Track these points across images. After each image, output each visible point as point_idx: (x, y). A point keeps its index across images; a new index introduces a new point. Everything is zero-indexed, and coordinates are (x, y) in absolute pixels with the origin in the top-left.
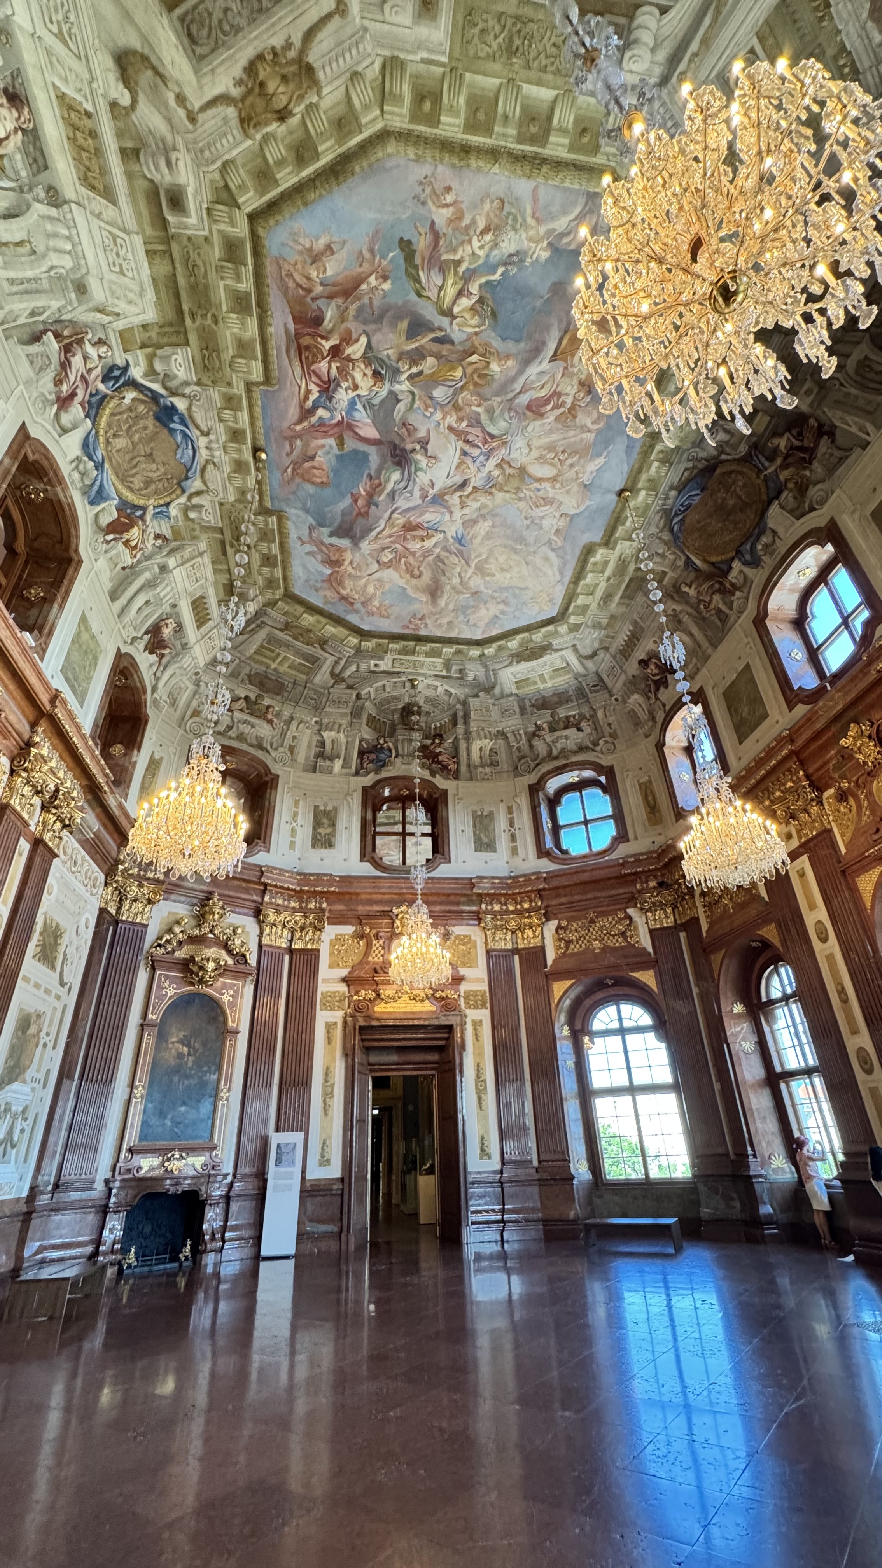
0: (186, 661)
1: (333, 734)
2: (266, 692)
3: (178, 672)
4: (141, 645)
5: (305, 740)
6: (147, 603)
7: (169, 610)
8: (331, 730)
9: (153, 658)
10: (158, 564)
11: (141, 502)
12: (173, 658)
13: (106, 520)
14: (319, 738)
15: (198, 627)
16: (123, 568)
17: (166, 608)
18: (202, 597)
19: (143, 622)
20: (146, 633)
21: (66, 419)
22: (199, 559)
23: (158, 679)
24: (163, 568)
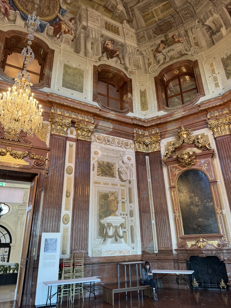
0: (129, 50)
1: (211, 19)
2: (166, 32)
3: (129, 56)
4: (105, 58)
5: (200, 35)
6: (92, 44)
7: (102, 39)
8: (208, 18)
9: (115, 59)
10: (81, 28)
11: (54, 16)
12: (123, 53)
13: (51, 32)
14: (205, 27)
15: (118, 34)
16: (72, 41)
17: (100, 39)
18: (106, 23)
19: (98, 50)
20: (103, 53)
21: (11, 17)
22: (89, 12)
23: (124, 64)
24: (85, 28)
